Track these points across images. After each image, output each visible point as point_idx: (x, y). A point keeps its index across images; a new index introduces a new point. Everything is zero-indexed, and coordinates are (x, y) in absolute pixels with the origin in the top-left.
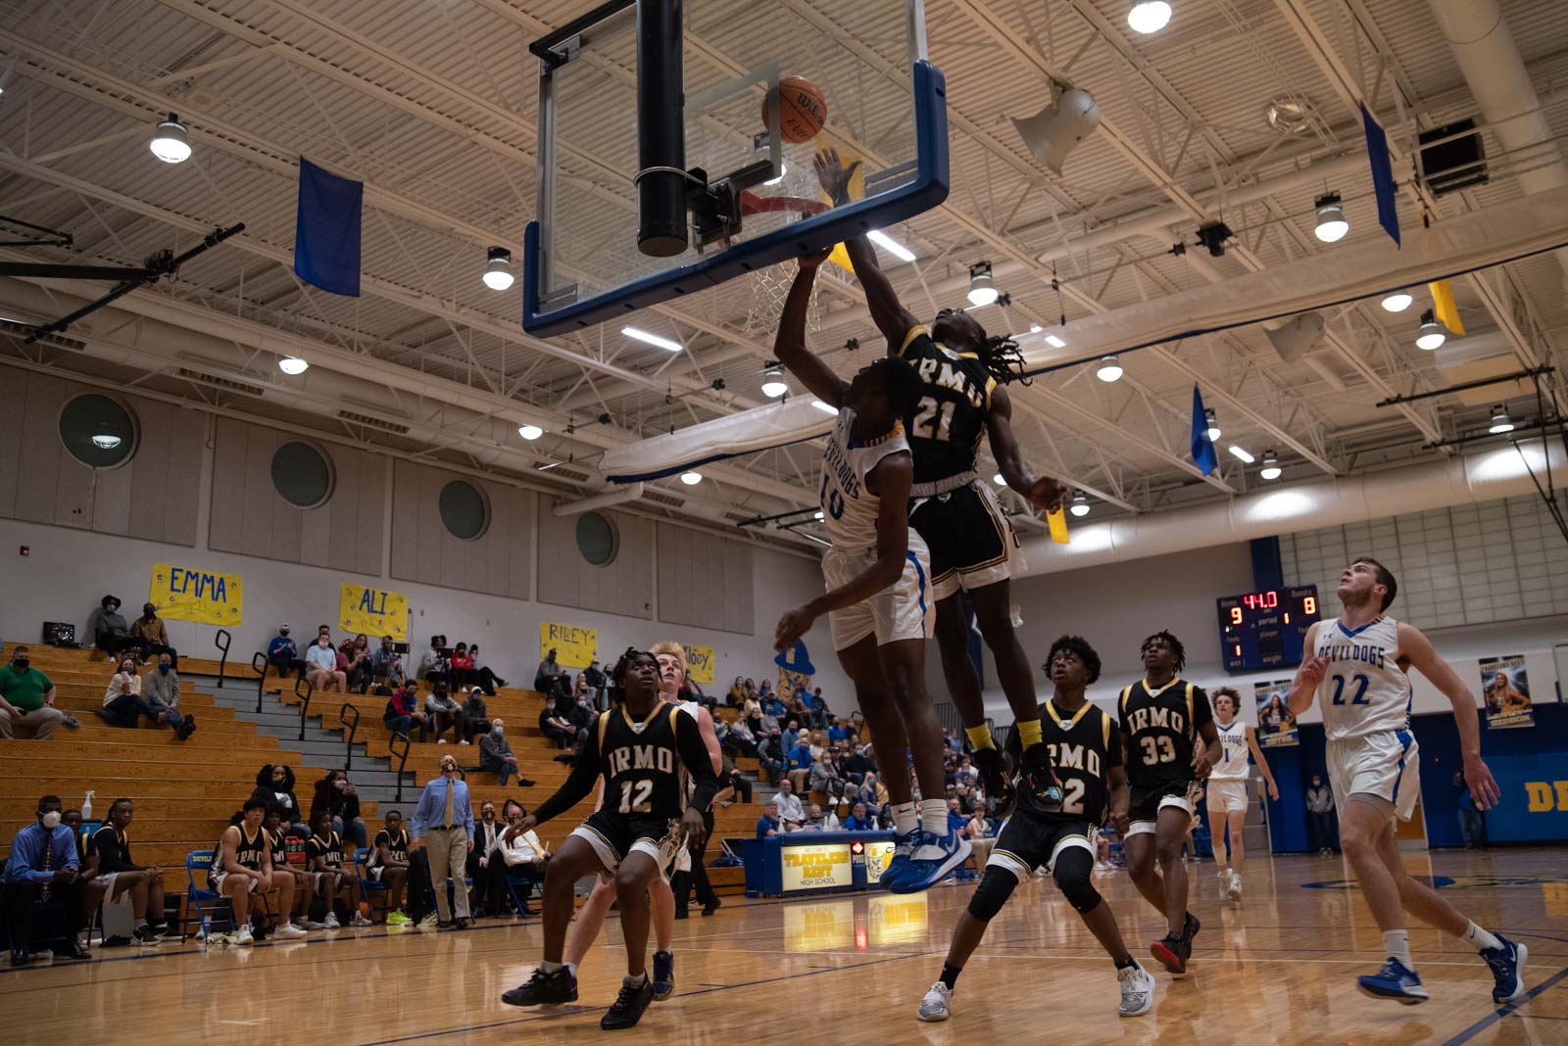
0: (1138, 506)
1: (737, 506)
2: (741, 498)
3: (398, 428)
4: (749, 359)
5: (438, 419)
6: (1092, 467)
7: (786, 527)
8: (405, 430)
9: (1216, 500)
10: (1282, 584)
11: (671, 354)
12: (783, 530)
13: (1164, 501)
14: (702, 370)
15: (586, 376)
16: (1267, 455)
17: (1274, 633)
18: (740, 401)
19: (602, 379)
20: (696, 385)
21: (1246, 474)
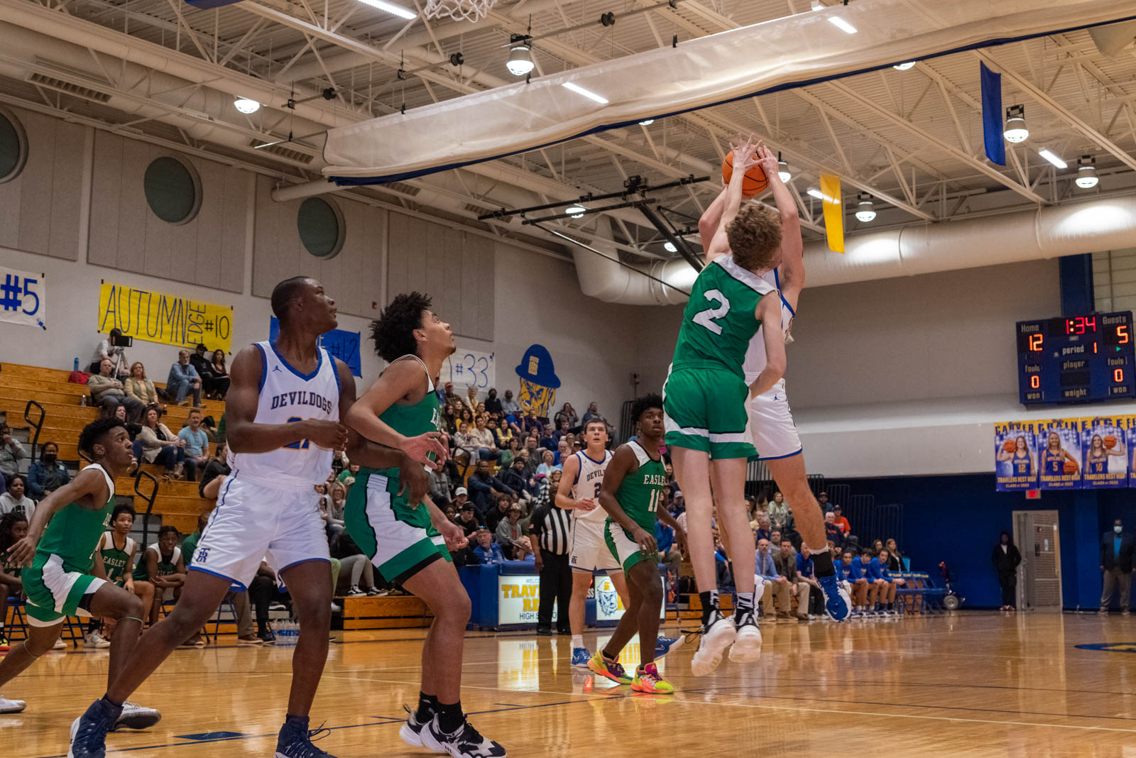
0: (933, 213)
1: (479, 197)
2: (483, 188)
3: (98, 95)
4: (495, 31)
5: (144, 86)
6: (881, 168)
7: (533, 222)
8: (106, 97)
9: (1022, 210)
10: (1093, 308)
11: (407, 22)
12: (529, 225)
13: (962, 209)
14: (440, 42)
15: (311, 44)
16: (1083, 161)
17: (1080, 364)
18: (482, 78)
19: (328, 48)
20: (434, 59)
21: (1058, 182)
